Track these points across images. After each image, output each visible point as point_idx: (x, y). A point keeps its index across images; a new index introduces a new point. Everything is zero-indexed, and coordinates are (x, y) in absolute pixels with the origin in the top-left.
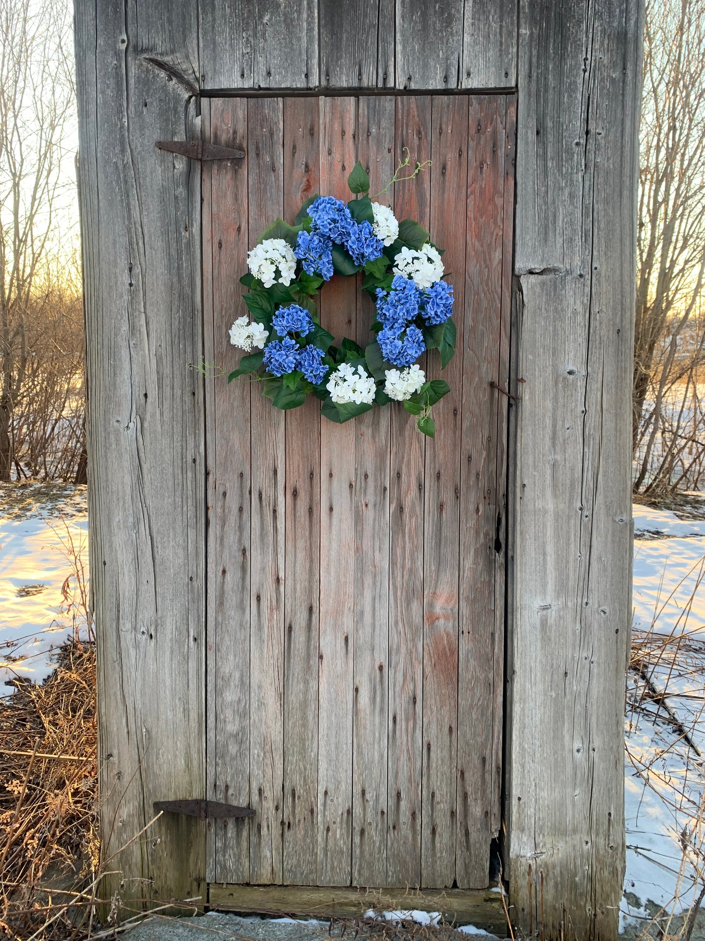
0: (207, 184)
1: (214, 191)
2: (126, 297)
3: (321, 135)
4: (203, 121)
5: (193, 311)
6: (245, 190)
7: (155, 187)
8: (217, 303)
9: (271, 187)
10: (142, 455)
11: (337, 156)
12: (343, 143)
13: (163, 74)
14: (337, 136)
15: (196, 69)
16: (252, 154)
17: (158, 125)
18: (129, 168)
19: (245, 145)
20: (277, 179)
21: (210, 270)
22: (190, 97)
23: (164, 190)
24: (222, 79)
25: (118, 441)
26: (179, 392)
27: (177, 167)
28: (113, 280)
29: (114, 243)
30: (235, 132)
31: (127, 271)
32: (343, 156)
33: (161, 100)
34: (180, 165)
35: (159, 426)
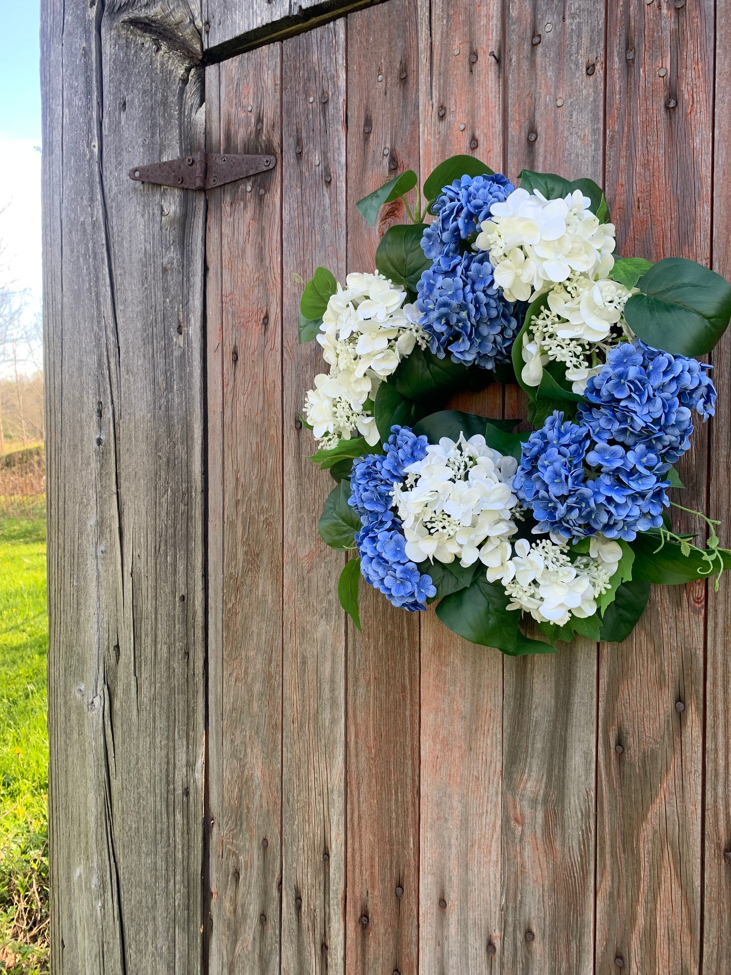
0: (213, 236)
1: (226, 247)
2: (94, 465)
3: (423, 77)
4: (208, 113)
5: (188, 490)
6: (276, 237)
7: (136, 257)
8: (229, 475)
9: (323, 220)
10: (111, 760)
11: (458, 118)
12: (472, 83)
13: (147, 41)
14: (460, 68)
15: (196, 14)
16: (289, 156)
17: (140, 141)
18: (99, 228)
19: (276, 140)
20: (334, 201)
21: (219, 409)
22: (188, 70)
23: (148, 259)
24: (237, 17)
25: (81, 725)
26: (165, 648)
27: (166, 212)
28: (79, 434)
29: (80, 369)
30: (259, 120)
31: (95, 417)
32: (472, 114)
33: (144, 92)
34: (172, 205)
35: (135, 712)
